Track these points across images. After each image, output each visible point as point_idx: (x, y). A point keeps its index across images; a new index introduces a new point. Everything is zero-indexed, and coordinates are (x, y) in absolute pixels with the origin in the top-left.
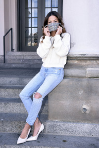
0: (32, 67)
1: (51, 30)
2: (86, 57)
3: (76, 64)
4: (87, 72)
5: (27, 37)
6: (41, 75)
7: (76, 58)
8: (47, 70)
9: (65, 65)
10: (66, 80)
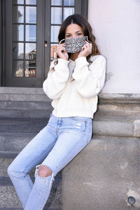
0: (26, 115)
1: (69, 50)
2: (133, 100)
3: (113, 112)
4: (136, 128)
5: (15, 60)
6: (50, 132)
7: (115, 101)
8: (60, 122)
9: (95, 114)
10: (96, 142)
